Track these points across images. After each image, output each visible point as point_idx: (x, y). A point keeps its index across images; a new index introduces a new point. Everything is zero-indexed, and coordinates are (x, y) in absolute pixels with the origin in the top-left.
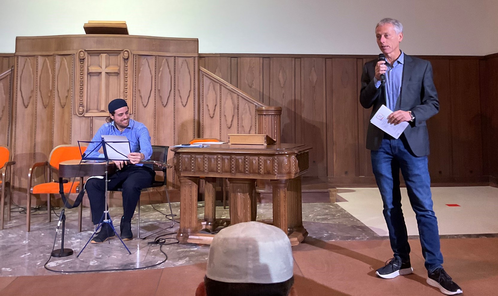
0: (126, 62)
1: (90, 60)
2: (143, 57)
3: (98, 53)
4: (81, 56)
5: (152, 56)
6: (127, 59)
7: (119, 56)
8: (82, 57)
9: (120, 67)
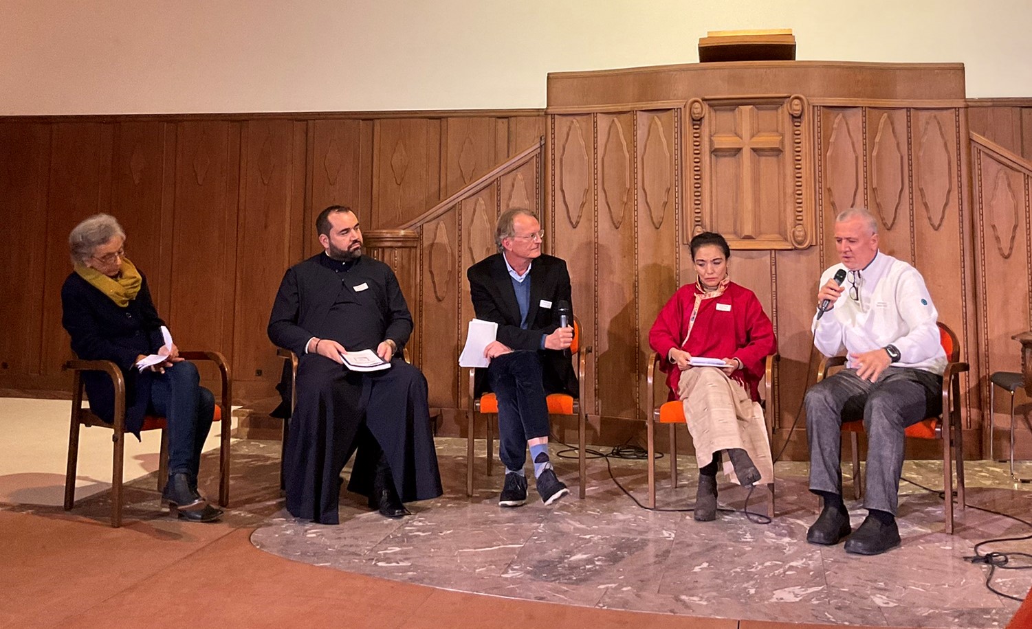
0: (796, 124)
1: (713, 122)
2: (835, 112)
3: (732, 104)
4: (695, 111)
5: (855, 109)
6: (800, 117)
7: (780, 111)
8: (697, 115)
9: (783, 135)
